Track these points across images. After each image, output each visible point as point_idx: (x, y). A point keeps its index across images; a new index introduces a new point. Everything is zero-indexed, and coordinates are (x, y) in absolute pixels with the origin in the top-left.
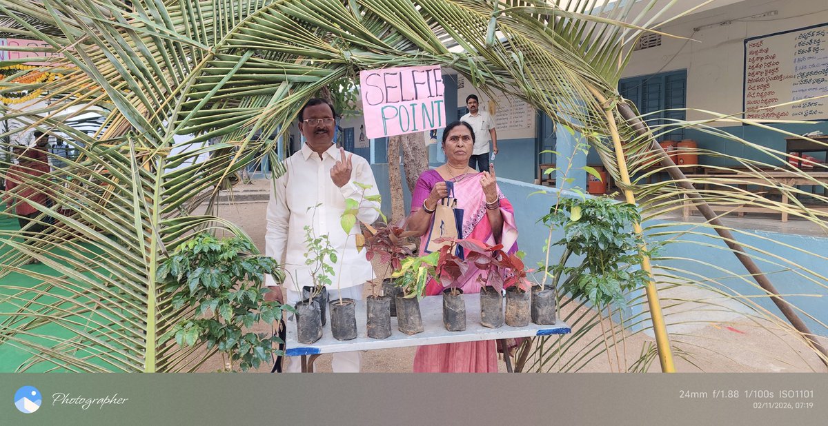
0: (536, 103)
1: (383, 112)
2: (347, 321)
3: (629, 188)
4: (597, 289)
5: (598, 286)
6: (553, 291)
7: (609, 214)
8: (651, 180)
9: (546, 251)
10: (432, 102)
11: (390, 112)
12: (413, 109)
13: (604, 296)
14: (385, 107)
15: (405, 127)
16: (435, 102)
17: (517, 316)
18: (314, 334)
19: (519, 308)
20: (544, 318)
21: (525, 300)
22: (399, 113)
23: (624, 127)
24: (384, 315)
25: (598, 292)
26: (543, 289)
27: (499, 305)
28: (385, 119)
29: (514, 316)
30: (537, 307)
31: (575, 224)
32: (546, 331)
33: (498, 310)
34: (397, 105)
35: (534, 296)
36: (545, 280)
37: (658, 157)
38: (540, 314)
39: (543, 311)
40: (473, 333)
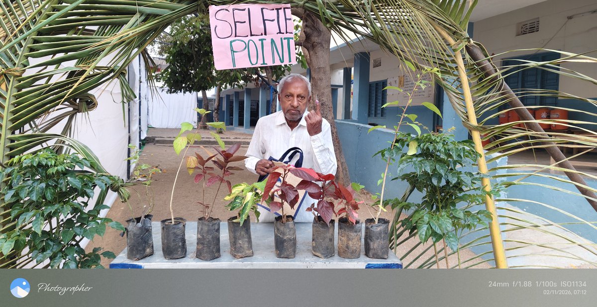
0: (384, 43)
1: (231, 46)
2: (174, 240)
3: (476, 129)
4: (427, 226)
5: (428, 223)
6: (386, 225)
7: (445, 149)
8: (498, 120)
9: (381, 184)
10: (281, 39)
11: (238, 45)
12: (262, 44)
13: (434, 234)
14: (234, 41)
15: (254, 60)
16: (285, 39)
17: (347, 247)
18: (141, 251)
19: (349, 239)
20: (376, 251)
21: (356, 232)
22: (247, 46)
23: (472, 69)
24: (211, 236)
25: (428, 229)
26: (376, 223)
27: (329, 235)
28: (234, 52)
29: (344, 247)
30: (369, 241)
31: (409, 158)
32: (375, 265)
33: (327, 240)
34: (246, 40)
35: (367, 228)
36: (379, 213)
37: (506, 98)
38: (372, 247)
39: (375, 245)
40: (301, 261)
